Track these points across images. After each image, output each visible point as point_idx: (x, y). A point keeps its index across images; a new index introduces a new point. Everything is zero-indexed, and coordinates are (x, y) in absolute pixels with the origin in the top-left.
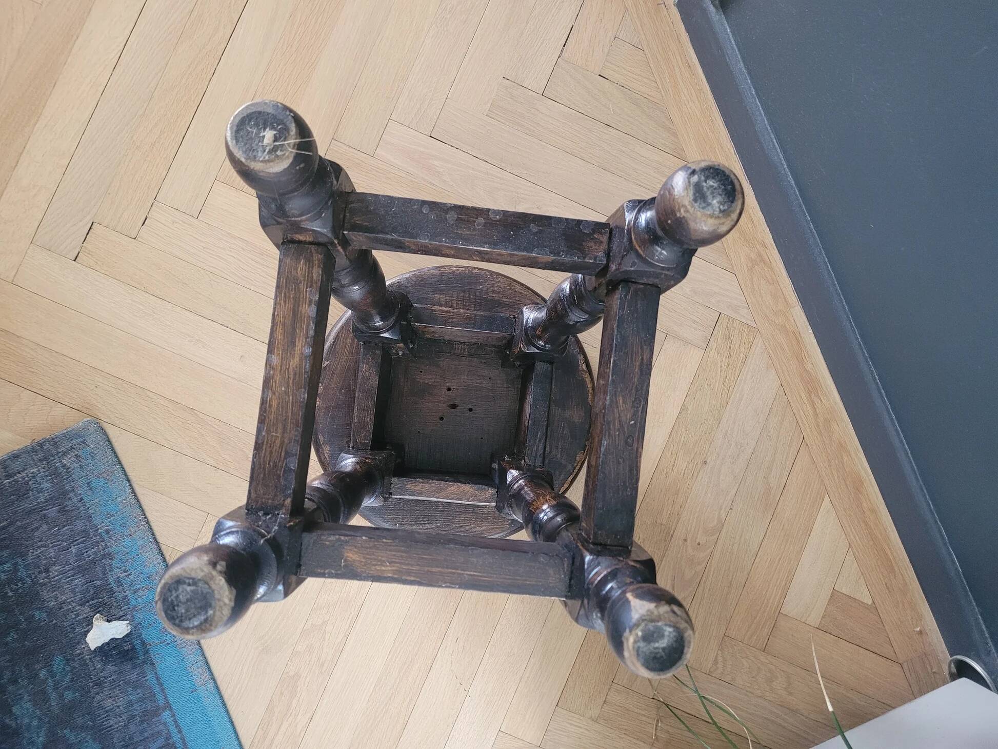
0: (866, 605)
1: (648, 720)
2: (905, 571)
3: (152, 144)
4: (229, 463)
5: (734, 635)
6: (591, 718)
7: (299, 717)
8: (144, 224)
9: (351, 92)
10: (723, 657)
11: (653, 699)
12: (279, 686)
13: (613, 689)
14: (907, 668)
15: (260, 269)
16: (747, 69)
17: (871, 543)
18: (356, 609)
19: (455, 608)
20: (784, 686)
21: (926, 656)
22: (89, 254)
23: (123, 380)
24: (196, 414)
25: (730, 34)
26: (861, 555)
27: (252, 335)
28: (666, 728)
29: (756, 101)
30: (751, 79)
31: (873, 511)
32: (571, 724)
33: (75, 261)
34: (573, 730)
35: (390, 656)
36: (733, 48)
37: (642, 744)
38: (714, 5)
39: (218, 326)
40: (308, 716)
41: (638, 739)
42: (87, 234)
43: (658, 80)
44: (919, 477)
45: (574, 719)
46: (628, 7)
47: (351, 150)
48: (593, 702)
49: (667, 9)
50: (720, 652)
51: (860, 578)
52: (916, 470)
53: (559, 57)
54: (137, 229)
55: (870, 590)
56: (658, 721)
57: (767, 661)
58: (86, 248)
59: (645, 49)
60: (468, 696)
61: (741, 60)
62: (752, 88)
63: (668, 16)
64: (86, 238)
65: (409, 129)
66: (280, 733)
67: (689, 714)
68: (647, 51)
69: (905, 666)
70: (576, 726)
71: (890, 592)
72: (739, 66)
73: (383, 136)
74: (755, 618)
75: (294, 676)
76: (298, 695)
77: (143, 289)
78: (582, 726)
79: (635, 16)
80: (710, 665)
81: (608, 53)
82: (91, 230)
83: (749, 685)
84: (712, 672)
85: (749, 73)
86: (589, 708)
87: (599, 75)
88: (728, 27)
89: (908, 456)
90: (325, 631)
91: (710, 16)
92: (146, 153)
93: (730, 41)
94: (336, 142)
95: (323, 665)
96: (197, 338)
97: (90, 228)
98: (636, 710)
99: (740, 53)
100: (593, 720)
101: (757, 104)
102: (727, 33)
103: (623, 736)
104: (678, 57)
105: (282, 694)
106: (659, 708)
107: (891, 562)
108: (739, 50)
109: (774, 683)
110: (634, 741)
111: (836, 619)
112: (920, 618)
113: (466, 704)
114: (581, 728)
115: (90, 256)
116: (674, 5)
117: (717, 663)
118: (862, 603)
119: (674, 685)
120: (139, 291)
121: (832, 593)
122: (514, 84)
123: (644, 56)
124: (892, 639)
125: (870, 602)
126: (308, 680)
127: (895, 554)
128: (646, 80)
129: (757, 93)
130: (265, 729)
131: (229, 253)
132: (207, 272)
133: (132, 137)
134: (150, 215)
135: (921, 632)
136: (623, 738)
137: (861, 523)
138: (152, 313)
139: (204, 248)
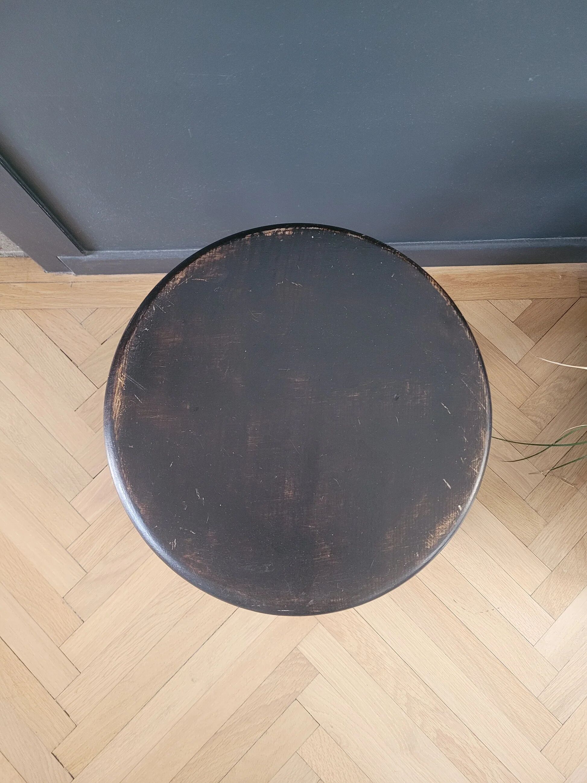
0: (532, 305)
1: (559, 486)
2: (518, 270)
3: (14, 685)
4: (265, 722)
5: (521, 402)
6: (544, 526)
7: (469, 742)
8: (68, 715)
9: (39, 523)
10: (533, 416)
11: (546, 476)
12: (441, 749)
13: (529, 502)
14: (584, 294)
15: (135, 641)
16: (139, 249)
17: (490, 285)
18: (406, 668)
19: (432, 594)
20: (568, 382)
21: (581, 278)
22: (73, 766)
23: (174, 778)
24: (220, 732)
25: (112, 251)
26: (496, 295)
27: (180, 666)
28: (569, 475)
29: (163, 252)
30: (147, 249)
31: (469, 275)
32: (544, 542)
33: (74, 779)
34: (549, 542)
35: (449, 656)
36: (122, 253)
37: (575, 497)
38: (88, 254)
39: (163, 689)
40: (470, 735)
41: (570, 498)
42: (59, 761)
43: (122, 306)
44: (456, 242)
45: (541, 538)
46: (65, 307)
47: (79, 539)
48: (533, 520)
49: (77, 282)
50: (529, 417)
51: (512, 302)
52: (450, 242)
53: (77, 367)
54: (70, 721)
55: (522, 298)
56: (562, 479)
57: (547, 387)
58: (67, 767)
59: (97, 306)
60: (498, 609)
61: (131, 251)
62: (154, 251)
63: (82, 283)
64: (61, 763)
65: (82, 491)
66: (475, 762)
67: (565, 455)
68: (99, 306)
69: (582, 295)
70: (546, 538)
71: (528, 286)
72: (136, 254)
73: (79, 512)
74: (514, 383)
75: (438, 734)
76: (453, 737)
77: (115, 735)
78: (547, 535)
79: (72, 305)
80: (536, 427)
81: (89, 332)
82: (57, 757)
83: (559, 405)
84: (541, 428)
85: (143, 249)
86: (537, 524)
87: (102, 344)
88: (106, 251)
89: (439, 243)
90: (413, 698)
91: (94, 260)
92: (19, 692)
93: (116, 253)
94: (69, 548)
95: (437, 709)
96: (166, 708)
97: (55, 757)
98: (550, 491)
99: (127, 250)
100: (546, 525)
101: (165, 252)
102: (110, 253)
103: (565, 508)
104: (113, 287)
105: (447, 749)
106: (554, 475)
107: (508, 277)
108: (125, 250)
109: (564, 388)
110: (571, 501)
111: (534, 328)
112: (553, 272)
113: (503, 613)
114: (549, 536)
115: (75, 766)
116: (77, 276)
117: (536, 421)
118: (529, 307)
119: (541, 457)
120: (116, 738)
121: (515, 324)
122: (82, 405)
123: (101, 309)
124: (561, 296)
125: (531, 302)
126: (444, 725)
127: (503, 272)
128: (118, 315)
129: (158, 249)
130: (468, 773)
131: (115, 659)
132: (122, 681)
133: (3, 698)
134: (64, 708)
135: (563, 276)
136: (566, 509)
137: (474, 286)
138: (135, 735)
139: (104, 676)
